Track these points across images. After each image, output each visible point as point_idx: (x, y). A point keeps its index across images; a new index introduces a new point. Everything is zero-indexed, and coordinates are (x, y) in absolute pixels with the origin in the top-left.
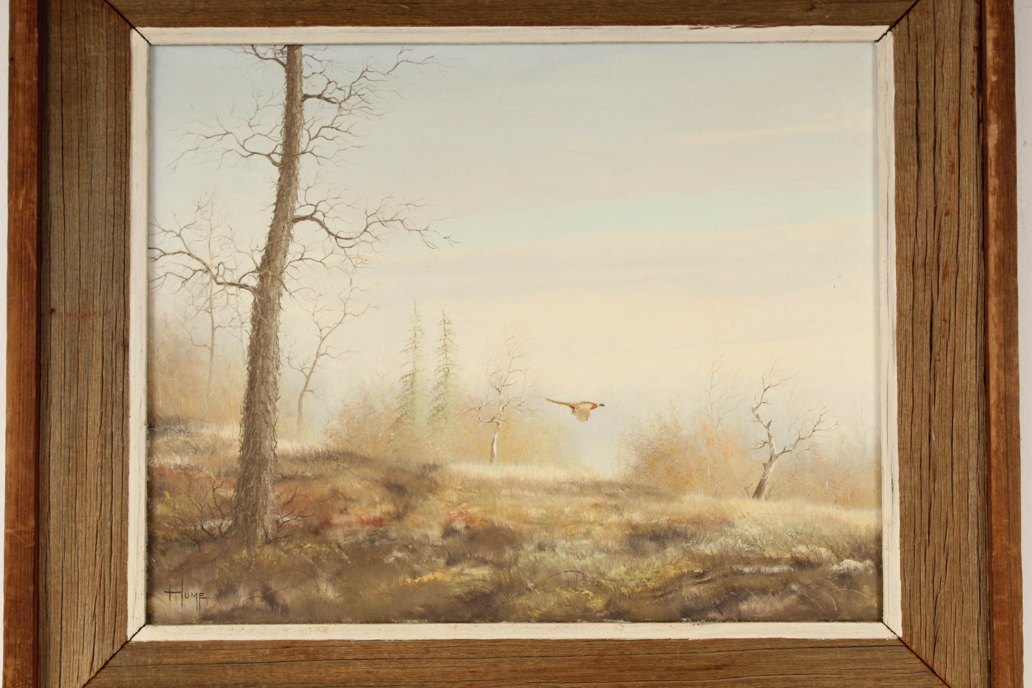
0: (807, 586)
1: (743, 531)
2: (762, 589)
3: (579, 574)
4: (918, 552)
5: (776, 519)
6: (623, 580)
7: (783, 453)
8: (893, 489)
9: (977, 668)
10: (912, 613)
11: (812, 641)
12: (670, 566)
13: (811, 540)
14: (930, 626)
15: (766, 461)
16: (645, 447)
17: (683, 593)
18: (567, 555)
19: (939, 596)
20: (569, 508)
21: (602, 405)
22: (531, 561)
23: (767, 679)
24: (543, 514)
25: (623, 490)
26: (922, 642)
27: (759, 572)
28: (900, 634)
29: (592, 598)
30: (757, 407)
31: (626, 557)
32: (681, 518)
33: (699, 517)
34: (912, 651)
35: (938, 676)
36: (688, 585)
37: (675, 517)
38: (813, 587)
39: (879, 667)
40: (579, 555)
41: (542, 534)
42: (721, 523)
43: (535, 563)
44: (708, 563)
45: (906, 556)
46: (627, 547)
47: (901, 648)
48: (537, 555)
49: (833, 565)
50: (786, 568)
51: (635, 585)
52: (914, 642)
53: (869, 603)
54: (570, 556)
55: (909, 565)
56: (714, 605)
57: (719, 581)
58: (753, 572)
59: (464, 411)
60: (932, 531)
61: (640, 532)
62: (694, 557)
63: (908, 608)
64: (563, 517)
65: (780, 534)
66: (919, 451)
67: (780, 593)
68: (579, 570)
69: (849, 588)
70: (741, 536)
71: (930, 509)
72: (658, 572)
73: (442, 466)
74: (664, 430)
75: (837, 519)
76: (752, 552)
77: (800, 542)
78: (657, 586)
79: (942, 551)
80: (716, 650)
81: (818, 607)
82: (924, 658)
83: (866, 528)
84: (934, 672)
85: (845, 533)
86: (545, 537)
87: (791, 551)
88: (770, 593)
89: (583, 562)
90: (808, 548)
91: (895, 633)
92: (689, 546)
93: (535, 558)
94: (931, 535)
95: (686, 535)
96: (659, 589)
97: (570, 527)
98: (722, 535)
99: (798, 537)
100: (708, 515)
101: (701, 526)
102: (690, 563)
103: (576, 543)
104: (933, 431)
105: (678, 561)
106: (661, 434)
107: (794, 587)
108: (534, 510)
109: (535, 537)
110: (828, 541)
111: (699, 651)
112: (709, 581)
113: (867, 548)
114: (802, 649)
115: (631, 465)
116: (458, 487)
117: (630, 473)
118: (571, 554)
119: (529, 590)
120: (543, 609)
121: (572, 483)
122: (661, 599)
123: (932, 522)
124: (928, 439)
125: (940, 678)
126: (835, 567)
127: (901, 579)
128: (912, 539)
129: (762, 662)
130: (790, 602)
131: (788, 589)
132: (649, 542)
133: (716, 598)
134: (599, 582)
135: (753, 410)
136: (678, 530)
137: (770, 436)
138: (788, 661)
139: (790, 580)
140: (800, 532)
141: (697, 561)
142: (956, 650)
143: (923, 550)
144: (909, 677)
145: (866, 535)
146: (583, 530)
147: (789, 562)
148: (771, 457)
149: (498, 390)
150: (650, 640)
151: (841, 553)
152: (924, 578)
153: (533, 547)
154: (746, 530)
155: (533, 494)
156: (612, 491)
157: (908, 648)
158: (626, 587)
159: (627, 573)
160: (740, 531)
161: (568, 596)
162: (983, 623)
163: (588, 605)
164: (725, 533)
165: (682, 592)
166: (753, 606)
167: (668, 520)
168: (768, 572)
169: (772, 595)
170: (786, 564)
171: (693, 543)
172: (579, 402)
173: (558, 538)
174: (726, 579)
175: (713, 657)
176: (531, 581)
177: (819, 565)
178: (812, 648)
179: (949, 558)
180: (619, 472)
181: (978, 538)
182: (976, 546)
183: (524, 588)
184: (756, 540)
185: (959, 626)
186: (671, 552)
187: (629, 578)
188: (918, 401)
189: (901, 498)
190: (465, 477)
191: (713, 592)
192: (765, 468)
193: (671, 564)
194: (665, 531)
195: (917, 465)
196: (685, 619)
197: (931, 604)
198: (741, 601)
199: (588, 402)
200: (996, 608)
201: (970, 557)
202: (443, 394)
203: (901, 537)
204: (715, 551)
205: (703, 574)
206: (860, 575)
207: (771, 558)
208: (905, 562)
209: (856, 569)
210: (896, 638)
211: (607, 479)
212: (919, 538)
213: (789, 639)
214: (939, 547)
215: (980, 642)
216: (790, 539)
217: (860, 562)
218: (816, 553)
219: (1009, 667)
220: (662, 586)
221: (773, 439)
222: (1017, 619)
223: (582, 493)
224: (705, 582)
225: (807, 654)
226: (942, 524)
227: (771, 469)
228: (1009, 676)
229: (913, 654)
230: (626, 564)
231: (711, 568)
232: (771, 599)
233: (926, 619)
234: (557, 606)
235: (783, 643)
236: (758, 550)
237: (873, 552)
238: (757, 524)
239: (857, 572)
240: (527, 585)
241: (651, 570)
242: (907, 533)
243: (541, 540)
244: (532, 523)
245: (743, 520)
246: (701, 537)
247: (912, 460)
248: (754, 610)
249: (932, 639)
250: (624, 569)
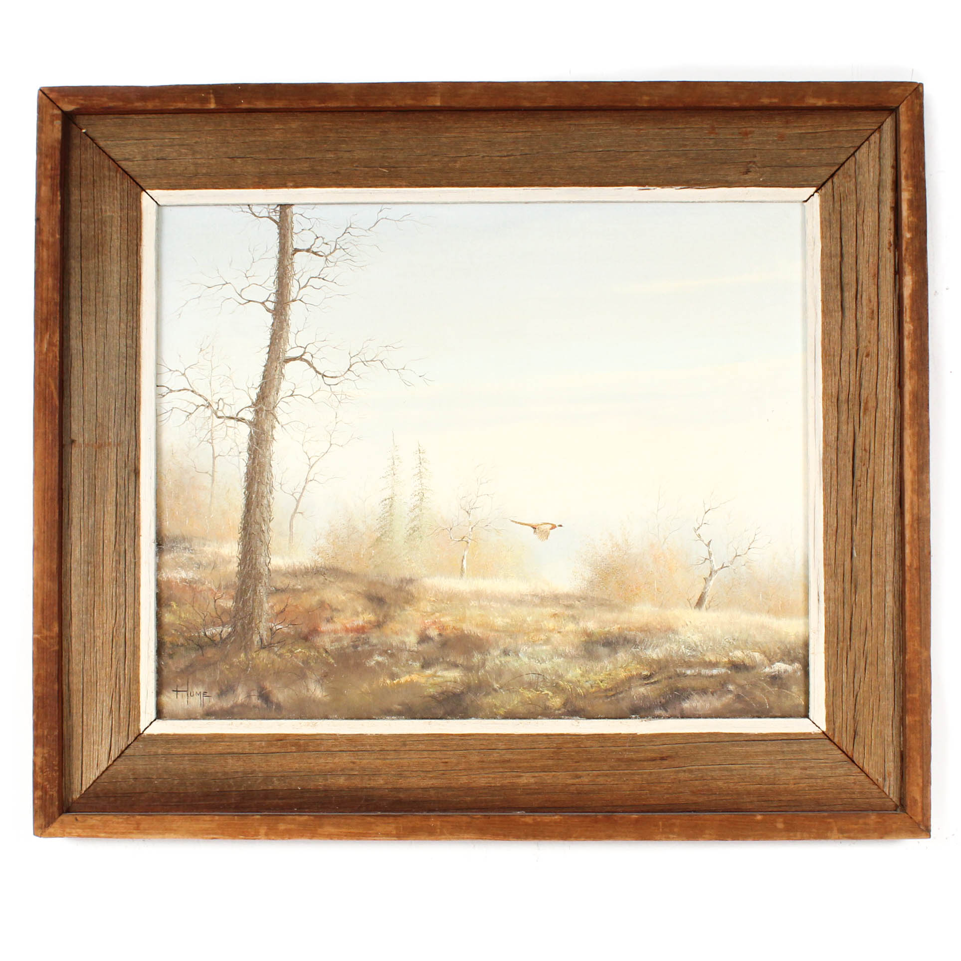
0: (742, 687)
1: (686, 637)
2: (703, 689)
3: (540, 676)
4: (840, 656)
5: (715, 627)
6: (579, 681)
7: (721, 568)
8: (819, 600)
9: (892, 758)
10: (835, 709)
11: (747, 735)
12: (620, 669)
13: (746, 646)
14: (850, 721)
15: (707, 575)
16: (599, 563)
17: (633, 693)
18: (529, 659)
19: (859, 695)
20: (531, 618)
21: (561, 526)
22: (497, 665)
23: (706, 769)
24: (507, 623)
25: (579, 601)
26: (843, 735)
28: (824, 728)
29: (551, 697)
30: (699, 528)
31: (582, 661)
32: (631, 626)
34: (835, 743)
35: (856, 765)
36: (637, 686)
37: (625, 626)
38: (747, 686)
39: (805, 757)
40: (540, 659)
41: (507, 641)
42: (665, 631)
43: (501, 666)
44: (655, 667)
45: (830, 659)
46: (583, 652)
47: (824, 740)
48: (503, 659)
49: (765, 668)
50: (723, 670)
51: (590, 686)
52: (836, 735)
53: (797, 702)
54: (532, 660)
55: (833, 667)
56: (659, 704)
57: (665, 682)
58: (695, 674)
59: (436, 531)
60: (853, 638)
61: (594, 639)
62: (643, 661)
63: (831, 705)
64: (525, 625)
65: (719, 641)
66: (842, 567)
67: (719, 692)
68: (540, 673)
69: (779, 688)
70: (684, 643)
71: (851, 619)
72: (610, 674)
73: (417, 580)
74: (615, 548)
75: (769, 627)
76: (693, 656)
77: (737, 648)
78: (609, 686)
79: (862, 654)
80: (661, 743)
81: (751, 704)
82: (845, 750)
83: (795, 635)
84: (853, 761)
85: (777, 639)
86: (510, 643)
87: (728, 656)
88: (710, 693)
89: (543, 665)
90: (744, 653)
91: (819, 728)
92: (638, 651)
94: (852, 641)
95: (636, 641)
96: (611, 690)
97: (532, 634)
98: (667, 642)
99: (734, 643)
100: (654, 624)
101: (648, 633)
102: (638, 666)
103: (537, 648)
104: (854, 548)
105: (628, 665)
106: (613, 551)
107: (731, 687)
108: (500, 619)
109: (501, 643)
110: (761, 647)
111: (646, 744)
112: (655, 682)
113: (795, 652)
114: (737, 742)
115: (587, 579)
116: (432, 599)
117: (586, 586)
118: (532, 658)
119: (495, 690)
120: (508, 707)
121: (534, 595)
122: (613, 698)
123: (853, 629)
124: (850, 556)
125: (859, 767)
126: (767, 670)
127: (825, 679)
128: (836, 645)
129: (702, 753)
130: (727, 701)
131: (725, 689)
132: (602, 648)
133: (662, 698)
134: (557, 683)
135: (696, 530)
136: (628, 637)
137: (710, 554)
138: (725, 752)
139: (727, 681)
140: (736, 638)
141: (645, 664)
142: (873, 742)
143: (845, 654)
144: (832, 766)
145: (795, 641)
146: (543, 637)
147: (727, 665)
148: (711, 572)
149: (468, 512)
150: (602, 734)
152: (845, 679)
153: (499, 652)
154: (689, 637)
155: (499, 605)
156: (569, 603)
157: (831, 740)
158: (582, 687)
159: (582, 676)
160: (683, 638)
161: (530, 696)
162: (897, 719)
163: (548, 704)
164: (670, 640)
166: (694, 705)
167: (619, 628)
168: (708, 674)
169: (711, 695)
170: (724, 667)
171: (642, 649)
172: (540, 523)
173: (522, 644)
174: (670, 680)
175: (659, 749)
176: (497, 682)
177: (753, 668)
178: (747, 740)
179: (868, 661)
180: (575, 585)
181: (893, 644)
182: (891, 651)
183: (491, 689)
184: (697, 646)
185: (876, 721)
186: (622, 657)
187: (584, 679)
188: (842, 522)
189: (826, 608)
190: (438, 590)
191: (659, 692)
192: (706, 582)
193: (621, 667)
194: (617, 638)
195: (840, 578)
196: (634, 716)
197: (852, 702)
198: (684, 700)
199: (548, 523)
200: (909, 705)
201: (886, 660)
202: (418, 516)
203: (825, 643)
204: (661, 656)
205: (650, 675)
206: (789, 676)
207: (710, 662)
208: (829, 665)
209: (786, 671)
210: (820, 732)
211: (565, 592)
212: (842, 643)
213: (726, 734)
214: (859, 651)
215: (894, 735)
216: (728, 645)
217: (789, 665)
218: (750, 657)
219: (919, 757)
220: (613, 687)
221: (713, 555)
222: (927, 714)
223: (543, 604)
224: (652, 683)
225: (742, 746)
226: (862, 631)
227: (711, 583)
228: (918, 764)
229: (836, 746)
230: (582, 667)
231: (657, 670)
232: (710, 698)
233: (847, 715)
234: (520, 704)
235: (720, 737)
237: (801, 656)
238: (699, 632)
239: (786, 674)
240: (493, 686)
241: (604, 672)
242: (831, 639)
243: (506, 646)
244: (497, 631)
245: (686, 628)
246: (649, 644)
247: (836, 575)
248: (695, 708)
249: (852, 733)
250: (580, 672)
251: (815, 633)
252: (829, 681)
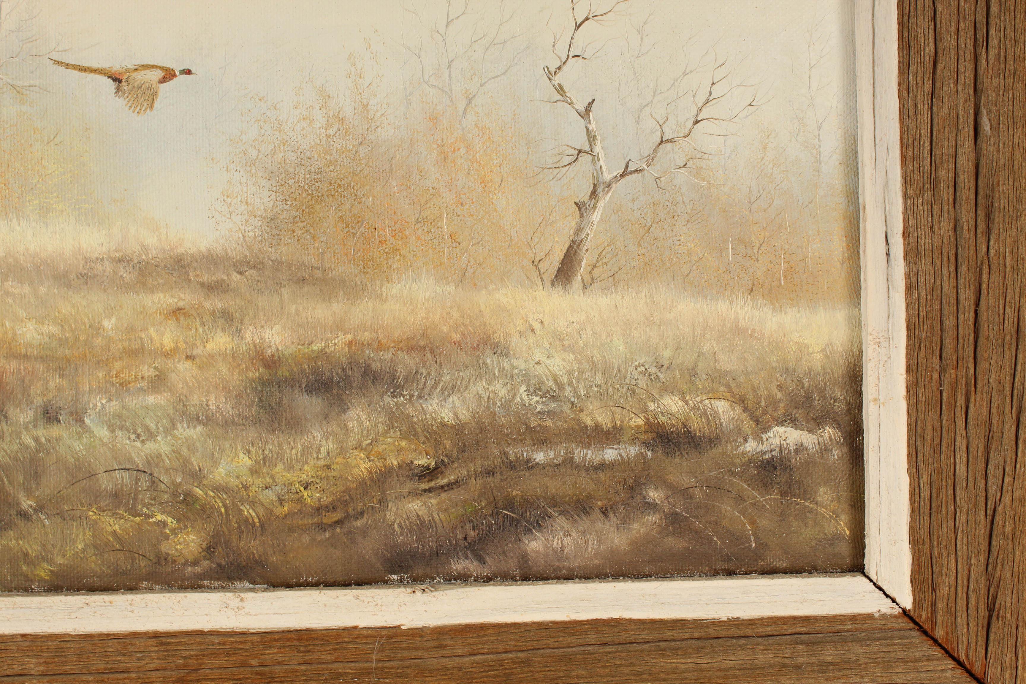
0: (685, 493)
1: (531, 363)
2: (578, 501)
3: (142, 476)
4: (949, 405)
5: (609, 335)
6: (245, 487)
7: (622, 176)
8: (888, 255)
10: (936, 550)
11: (698, 624)
12: (356, 452)
13: (693, 384)
14: (977, 581)
15: (584, 195)
16: (291, 170)
17: (390, 516)
18: (113, 431)
19: (1000, 509)
20: (113, 320)
21: (187, 72)
22: (27, 447)
24: (51, 336)
25: (241, 273)
26: (959, 620)
27: (569, 461)
28: (907, 602)
29: (173, 531)
30: (559, 68)
31: (252, 433)
32: (381, 337)
33: (424, 335)
34: (935, 641)
36: (401, 497)
37: (366, 336)
38: (698, 494)
40: (139, 431)
41: (52, 384)
42: (475, 348)
43: (38, 451)
44: (448, 444)
45: (921, 416)
46: (254, 409)
47: (907, 633)
48: (41, 433)
49: (746, 440)
50: (633, 450)
51: (275, 498)
52: (940, 619)
53: (830, 529)
54: (119, 433)
56: (462, 543)
57: (475, 485)
58: (556, 462)
60: (983, 354)
61: (283, 372)
62: (415, 430)
63: (927, 540)
64: (98, 341)
65: (619, 371)
66: (952, 160)
67: (622, 509)
68: (141, 466)
69: (783, 494)
70: (526, 377)
71: (977, 304)
72: (329, 467)
74: (335, 129)
75: (753, 330)
76: (551, 414)
77: (667, 388)
78: (326, 499)
79: (1008, 401)
80: (466, 650)
81: (710, 540)
82: (963, 658)
83: (823, 350)
85: (774, 364)
86: (59, 389)
87: (645, 410)
88: (597, 511)
89: (150, 447)
90: (686, 403)
91: (894, 601)
92: (404, 405)
93: (36, 440)
94: (983, 365)
95: (394, 378)
96: (332, 508)
97: (118, 365)
98: (480, 377)
99: (661, 376)
100: (445, 329)
101: (429, 355)
102: (403, 444)
103: (133, 402)
104: (984, 111)
105: (375, 441)
106: (328, 137)
107: (654, 495)
108: (31, 325)
109: (36, 390)
110: (733, 385)
111: (425, 655)
112: (449, 486)
113: (825, 398)
114: (673, 644)
115: (259, 213)
117: (258, 232)
118: (121, 428)
119: (23, 515)
120: (60, 560)
121: (120, 260)
122: (338, 530)
123: (984, 330)
124: (972, 133)
126: (751, 446)
127: (909, 470)
128: (936, 376)
129: (578, 677)
130: (643, 530)
131: (639, 499)
132: (306, 396)
133: (468, 526)
134: (188, 494)
135: (551, 75)
136: (373, 366)
137: (591, 137)
138: (639, 674)
139: (643, 479)
140: (666, 363)
141: (422, 439)
143: (961, 401)
145: (823, 368)
146: (147, 371)
147: (642, 437)
148: (595, 185)
150: (307, 630)
151: (765, 413)
152: (964, 469)
153: (31, 413)
154: (538, 363)
155: (27, 289)
156: (214, 278)
157: (925, 633)
158: (253, 504)
159: (254, 472)
160: (523, 366)
161: (117, 528)
163: (164, 547)
164: (487, 370)
165: (388, 513)
166: (556, 543)
167: (350, 343)
168: (591, 460)
169: (601, 516)
170: (634, 440)
171: (411, 396)
172: (131, 66)
173: (91, 391)
174: (490, 479)
175: (460, 669)
176: (29, 494)
177: (714, 441)
178: (698, 639)
180: (230, 230)
183: (13, 512)
184: (561, 386)
186: (359, 420)
187: (259, 482)
188: (948, 40)
189: (908, 277)
191: (460, 510)
192: (581, 215)
193: (359, 447)
194: (344, 369)
195: (946, 195)
196: (395, 577)
197: (982, 530)
198: (528, 531)
199: (153, 67)
203: (908, 371)
204: (464, 415)
205: (436, 468)
206: (809, 463)
207: (597, 427)
208: (920, 431)
209: (800, 448)
210: (896, 611)
211: (203, 249)
212: (953, 371)
213: (642, 622)
214: (1001, 392)
216: (643, 382)
217: (810, 431)
218: (705, 413)
220: (339, 500)
221: (598, 143)
223: (144, 284)
224: (442, 487)
225: (686, 655)
226: (1008, 337)
227: (596, 216)
229: (938, 649)
230: (253, 450)
231: (455, 454)
232: (599, 525)
233: (970, 565)
234: (91, 551)
235: (626, 630)
236: (566, 408)
237: (840, 407)
238: (565, 349)
239: (802, 456)
240: (18, 504)
241: (312, 462)
242: (922, 361)
243: (50, 396)
244: (26, 357)
245: (531, 339)
246: (430, 382)
247: (934, 184)
248: (559, 553)
249: (983, 612)
250: (249, 462)
251: (879, 344)
252: (918, 473)
